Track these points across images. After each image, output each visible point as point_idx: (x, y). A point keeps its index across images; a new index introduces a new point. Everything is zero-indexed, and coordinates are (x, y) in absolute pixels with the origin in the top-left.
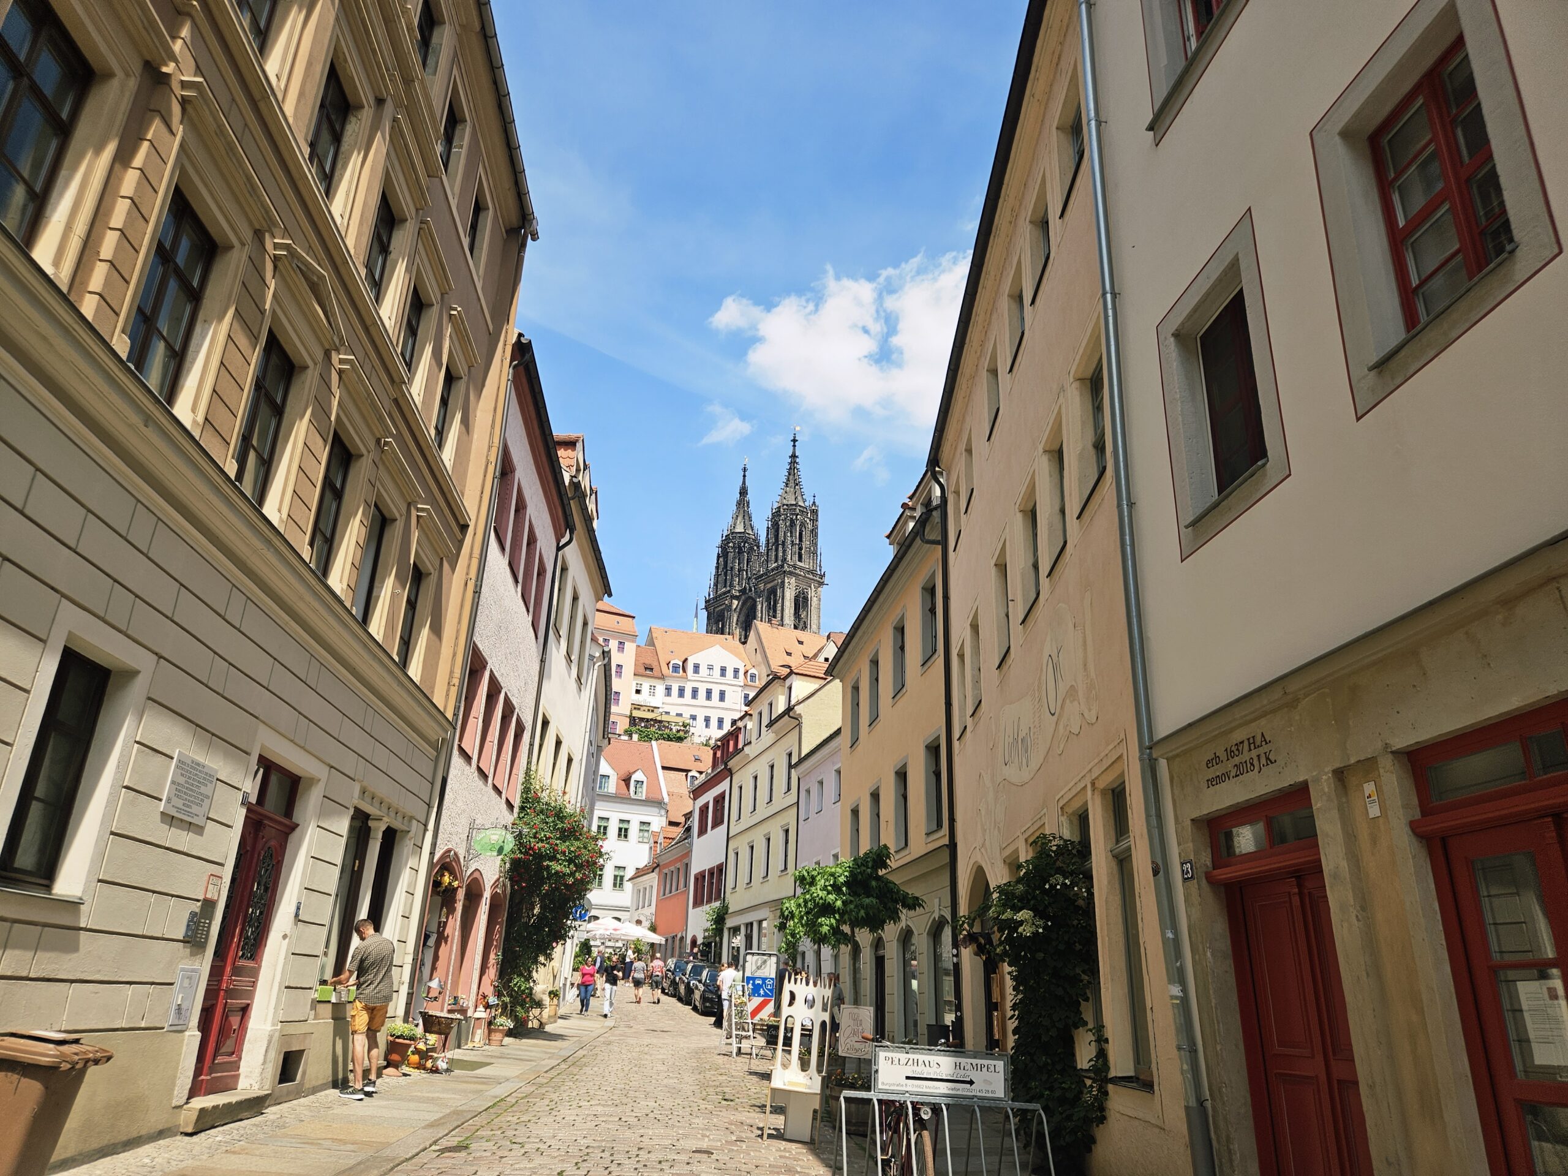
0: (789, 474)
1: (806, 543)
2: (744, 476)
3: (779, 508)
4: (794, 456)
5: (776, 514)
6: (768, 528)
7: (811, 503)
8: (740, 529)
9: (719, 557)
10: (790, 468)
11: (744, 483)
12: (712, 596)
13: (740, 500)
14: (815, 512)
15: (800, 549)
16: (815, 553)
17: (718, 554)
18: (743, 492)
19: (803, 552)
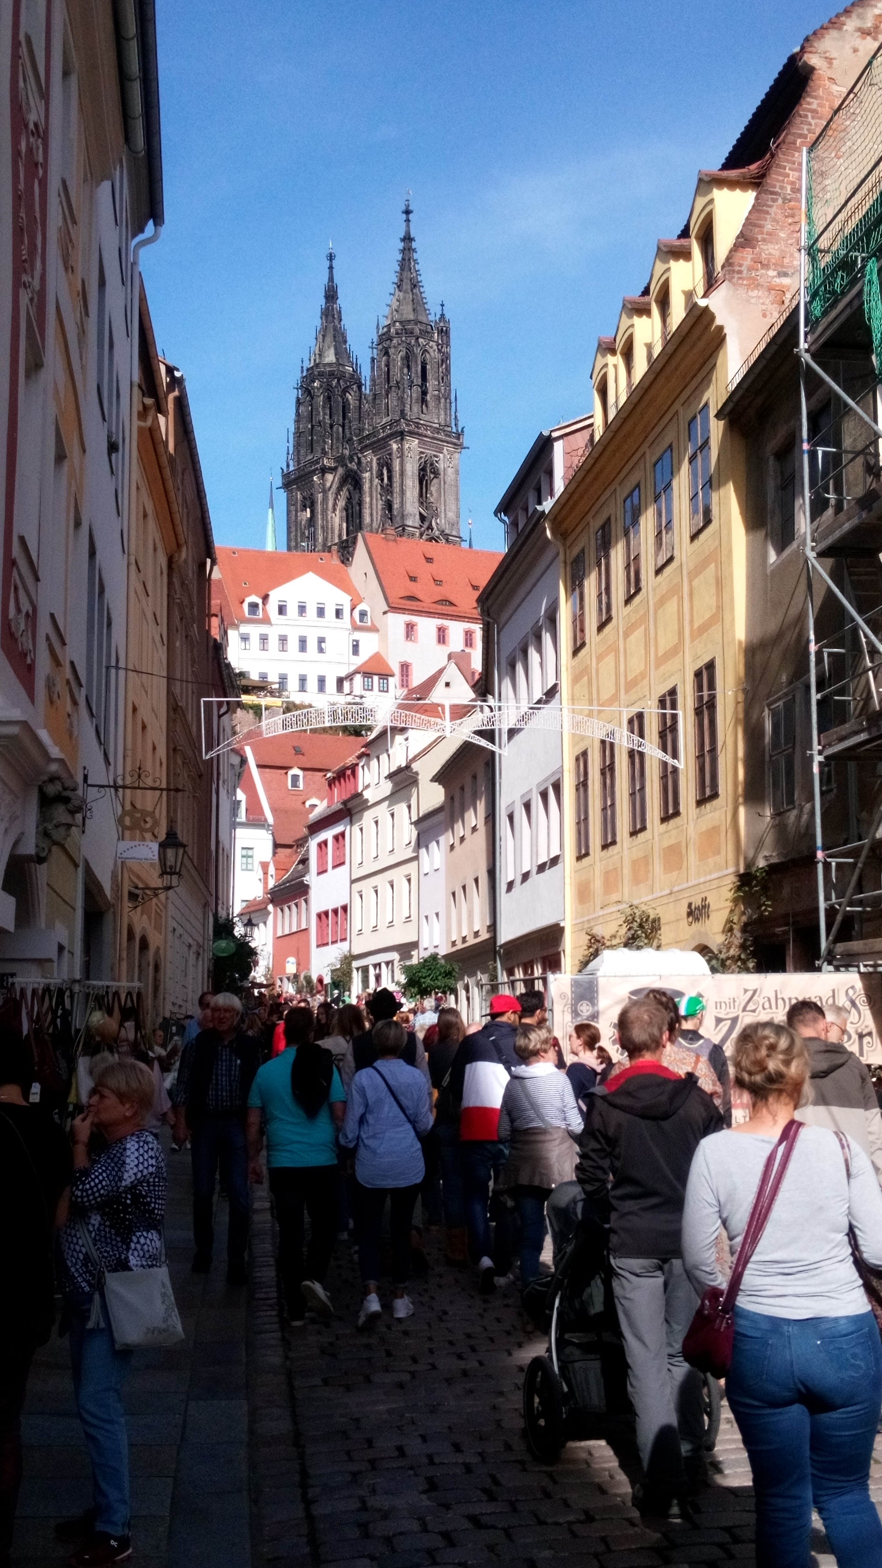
0: (402, 269)
1: (431, 384)
2: (331, 268)
3: (388, 326)
4: (408, 239)
5: (385, 338)
6: (373, 359)
7: (438, 316)
8: (330, 357)
9: (299, 402)
10: (403, 259)
11: (331, 279)
12: (291, 468)
13: (327, 309)
14: (444, 333)
15: (424, 393)
16: (447, 397)
17: (298, 400)
18: (331, 295)
19: (428, 397)
